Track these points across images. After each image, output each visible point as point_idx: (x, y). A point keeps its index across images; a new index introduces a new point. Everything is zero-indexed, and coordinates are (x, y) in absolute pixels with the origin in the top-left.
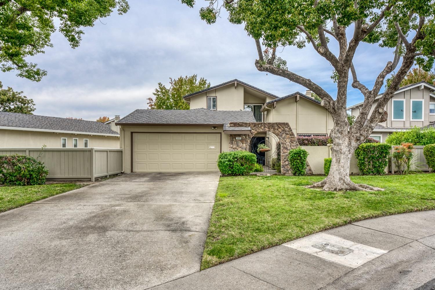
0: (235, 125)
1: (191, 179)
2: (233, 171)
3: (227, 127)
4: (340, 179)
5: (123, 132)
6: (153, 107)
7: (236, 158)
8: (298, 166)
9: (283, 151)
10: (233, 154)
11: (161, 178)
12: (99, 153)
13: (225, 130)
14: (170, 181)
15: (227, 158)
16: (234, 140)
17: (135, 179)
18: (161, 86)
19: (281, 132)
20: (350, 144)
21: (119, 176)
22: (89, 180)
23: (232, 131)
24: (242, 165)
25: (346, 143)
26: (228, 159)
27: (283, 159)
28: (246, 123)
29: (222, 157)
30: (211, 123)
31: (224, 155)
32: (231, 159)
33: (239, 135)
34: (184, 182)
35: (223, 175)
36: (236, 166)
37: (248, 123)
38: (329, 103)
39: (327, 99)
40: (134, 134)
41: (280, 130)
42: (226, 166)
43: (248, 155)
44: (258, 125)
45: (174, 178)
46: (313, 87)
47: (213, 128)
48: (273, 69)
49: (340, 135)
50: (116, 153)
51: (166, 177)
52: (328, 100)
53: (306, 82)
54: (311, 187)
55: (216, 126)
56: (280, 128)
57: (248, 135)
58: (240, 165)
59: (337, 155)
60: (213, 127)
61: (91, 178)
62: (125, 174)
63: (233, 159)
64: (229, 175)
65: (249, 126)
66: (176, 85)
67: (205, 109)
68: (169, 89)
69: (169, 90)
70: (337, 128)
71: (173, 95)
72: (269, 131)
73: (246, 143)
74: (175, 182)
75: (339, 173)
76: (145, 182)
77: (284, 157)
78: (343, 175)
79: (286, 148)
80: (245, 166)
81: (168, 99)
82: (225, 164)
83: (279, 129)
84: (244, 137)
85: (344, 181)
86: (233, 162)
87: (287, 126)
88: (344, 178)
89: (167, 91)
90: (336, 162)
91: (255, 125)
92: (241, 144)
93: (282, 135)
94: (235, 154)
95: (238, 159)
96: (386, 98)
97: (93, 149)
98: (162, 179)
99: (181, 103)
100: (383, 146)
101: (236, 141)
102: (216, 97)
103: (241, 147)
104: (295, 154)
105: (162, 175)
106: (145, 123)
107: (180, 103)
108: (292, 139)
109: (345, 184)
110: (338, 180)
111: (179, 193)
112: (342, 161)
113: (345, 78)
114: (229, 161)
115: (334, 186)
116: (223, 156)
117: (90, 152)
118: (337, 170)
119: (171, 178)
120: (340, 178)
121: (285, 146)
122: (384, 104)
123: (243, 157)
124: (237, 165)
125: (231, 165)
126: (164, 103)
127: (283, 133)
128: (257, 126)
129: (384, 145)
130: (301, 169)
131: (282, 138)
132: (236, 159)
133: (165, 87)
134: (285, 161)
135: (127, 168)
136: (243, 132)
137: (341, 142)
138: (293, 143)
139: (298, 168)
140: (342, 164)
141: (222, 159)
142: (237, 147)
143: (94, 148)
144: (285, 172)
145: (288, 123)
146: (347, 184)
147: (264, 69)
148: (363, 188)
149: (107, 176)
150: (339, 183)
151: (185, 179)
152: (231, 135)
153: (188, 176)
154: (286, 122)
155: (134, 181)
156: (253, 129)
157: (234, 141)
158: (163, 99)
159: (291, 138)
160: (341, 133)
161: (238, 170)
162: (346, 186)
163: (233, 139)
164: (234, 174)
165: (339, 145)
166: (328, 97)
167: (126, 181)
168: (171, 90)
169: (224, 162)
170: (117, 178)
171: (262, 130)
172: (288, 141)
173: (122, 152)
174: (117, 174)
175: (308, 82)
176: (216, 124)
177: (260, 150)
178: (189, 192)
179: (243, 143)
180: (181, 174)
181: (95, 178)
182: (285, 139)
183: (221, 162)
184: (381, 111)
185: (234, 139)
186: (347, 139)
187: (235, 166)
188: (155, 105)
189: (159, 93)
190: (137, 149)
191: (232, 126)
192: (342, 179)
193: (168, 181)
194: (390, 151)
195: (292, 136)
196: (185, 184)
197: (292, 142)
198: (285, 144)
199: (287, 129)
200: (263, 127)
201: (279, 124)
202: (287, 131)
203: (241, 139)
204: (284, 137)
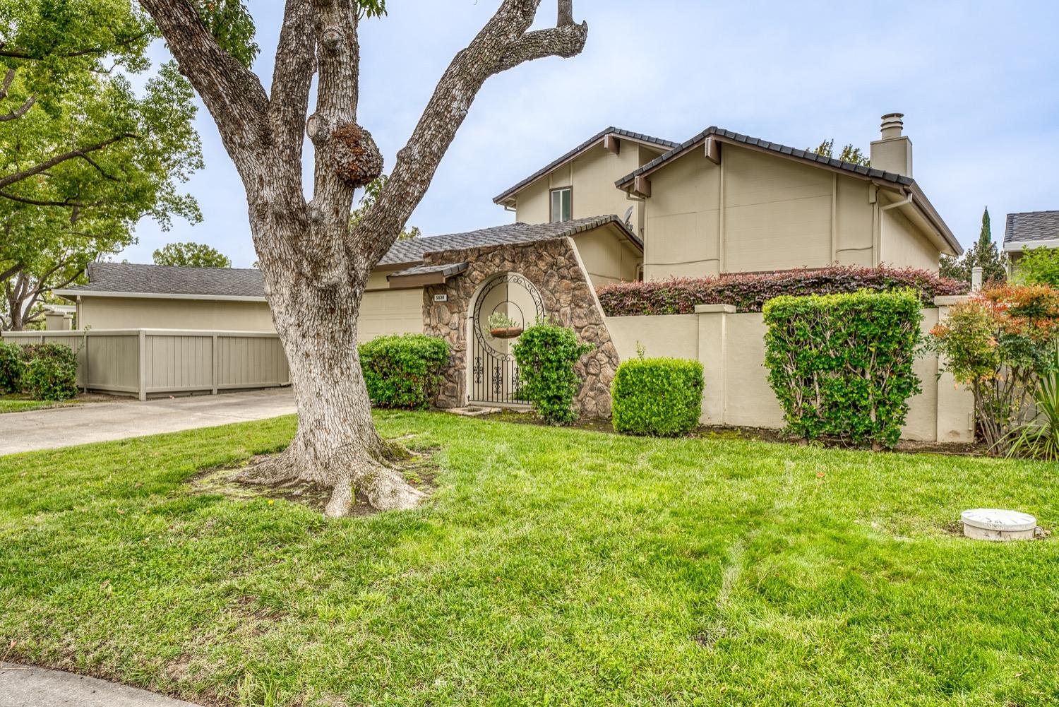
0: (433, 258)
16: (433, 303)
19: (545, 273)
28: (459, 252)
33: (442, 288)
37: (462, 251)
41: (542, 265)
44: (487, 254)
56: (542, 258)
61: (140, 394)
65: (466, 258)
72: (514, 270)
73: (460, 312)
83: (541, 263)
84: (454, 293)
87: (563, 250)
91: (480, 255)
92: (446, 315)
93: (548, 281)
101: (437, 306)
102: (571, 187)
103: (447, 324)
108: (576, 292)
127: (552, 275)
128: (484, 257)
131: (548, 293)
136: (428, 277)
138: (579, 307)
142: (440, 325)
145: (567, 239)
152: (427, 288)
154: (559, 238)
156: (475, 269)
157: (432, 308)
159: (575, 288)
163: (430, 298)
171: (497, 270)
172: (565, 298)
174: (262, 389)
179: (451, 313)
181: (150, 394)
182: (557, 295)
185: (432, 300)
191: (429, 263)
195: (577, 284)
197: (576, 303)
198: (557, 311)
199: (562, 260)
200: (497, 261)
201: (541, 246)
202: (563, 267)
203: (445, 299)
204: (555, 286)
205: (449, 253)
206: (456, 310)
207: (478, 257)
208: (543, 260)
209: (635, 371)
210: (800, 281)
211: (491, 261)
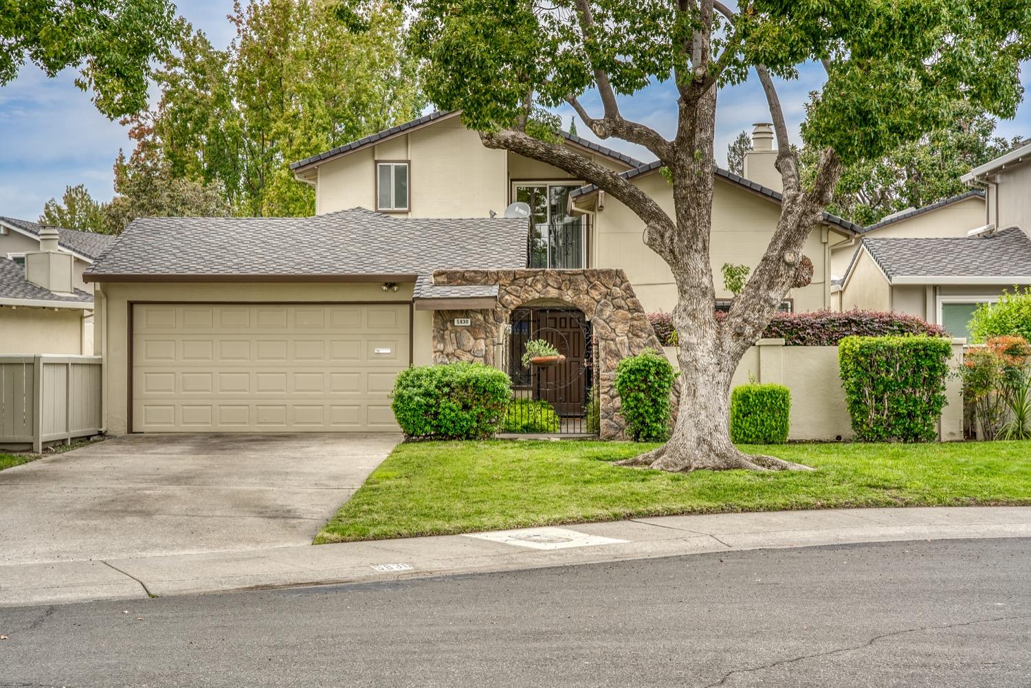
0: (451, 278)
1: (313, 449)
2: (437, 426)
3: (426, 289)
4: (701, 441)
5: (104, 301)
6: (149, 138)
7: (448, 385)
8: (641, 411)
9: (605, 363)
10: (439, 374)
11: (225, 447)
12: (51, 369)
13: (418, 298)
14: (252, 453)
15: (420, 387)
16: (450, 328)
17: (151, 448)
18: (188, 35)
19: (598, 302)
20: (719, 346)
21: (95, 441)
22: (28, 447)
23: (438, 301)
24: (466, 407)
25: (709, 342)
26: (422, 390)
27: (606, 390)
28: (486, 274)
29: (404, 383)
30: (378, 273)
31: (414, 376)
32: (432, 388)
33: (465, 313)
34: (291, 455)
35: (411, 437)
36: (448, 411)
37: (491, 273)
38: (662, 236)
39: (657, 226)
40: (136, 308)
41: (594, 293)
42: (415, 410)
43: (483, 376)
44: (525, 278)
45: (263, 447)
46: (624, 193)
47: (385, 288)
48: (521, 143)
49: (691, 323)
50: (86, 369)
51: (240, 445)
52: (659, 227)
53: (605, 178)
54: (625, 464)
55: (393, 281)
56: (594, 287)
57: (494, 312)
58: (461, 406)
59: (689, 376)
60: (386, 284)
61: (32, 443)
62: (110, 437)
63: (437, 387)
64: (428, 438)
65: (496, 281)
66: (258, 29)
67: (366, 212)
68: (224, 50)
69: (225, 57)
70: (682, 303)
71: (246, 80)
72: (560, 297)
73: (487, 337)
74: (267, 454)
75: (696, 425)
76: (182, 453)
77: (607, 383)
78: (706, 431)
79: (617, 355)
80: (476, 410)
81: (220, 100)
82: (413, 405)
83: (593, 291)
84: (480, 317)
85: (710, 445)
86: (437, 398)
87: (618, 281)
88: (709, 439)
89: (215, 62)
90: (689, 395)
91: (515, 279)
92: (469, 342)
93: (602, 310)
94: (444, 374)
95: (453, 390)
96: (801, 224)
97: (39, 358)
98: (230, 449)
99: (286, 121)
100: (920, 347)
101: (456, 331)
102: (409, 162)
103: (470, 351)
104: (631, 371)
105: (226, 440)
106: (174, 273)
107: (280, 123)
108: (635, 323)
109: (712, 455)
110: (694, 445)
111: (279, 473)
112: (702, 391)
113: (685, 177)
114: (427, 394)
115: (683, 459)
116: (409, 378)
117: (31, 367)
118: (690, 416)
119: (255, 447)
120: (699, 438)
121: (613, 347)
122: (798, 240)
123: (469, 381)
124: (450, 409)
125: (431, 406)
126: (203, 119)
127: (606, 305)
128: (522, 282)
129: (923, 344)
130: (651, 421)
131: (601, 322)
132: (446, 390)
133: (205, 42)
134: (613, 397)
135: (114, 419)
136: (475, 302)
137: (694, 340)
138: (638, 336)
139: (644, 418)
140: (702, 400)
141: (404, 388)
142: (459, 352)
143: (43, 355)
144: (612, 432)
145: (621, 271)
146: (717, 455)
147: (499, 142)
148: (764, 466)
149: (66, 440)
150: (697, 452)
151: (296, 448)
152: (438, 313)
153: (304, 443)
154: (614, 269)
155: (152, 451)
156: (509, 293)
157: (447, 332)
158: (197, 103)
159: (633, 319)
160: (693, 316)
161: (453, 422)
162: (717, 459)
163: (444, 323)
164: (442, 435)
165: (689, 347)
166: (659, 220)
167: (129, 452)
168: (235, 56)
169: (409, 397)
170: (91, 448)
171: (537, 296)
172: (621, 328)
173: (101, 365)
174: (88, 438)
175: (610, 178)
176: (395, 276)
177: (532, 359)
178: (304, 473)
179: (476, 339)
180: (284, 439)
181: (43, 443)
182: (613, 324)
183: (400, 397)
184: (789, 257)
185: (449, 325)
186: (711, 333)
187: (444, 409)
188: (159, 130)
189: (180, 71)
190: (147, 358)
191: (443, 284)
192: (704, 440)
193: (246, 453)
194: (948, 362)
195: (635, 314)
196: (294, 458)
197: (634, 332)
198: (612, 340)
199: (617, 291)
200: (539, 286)
201: (594, 276)
202: (619, 297)
203: (469, 324)
204: (610, 316)
205: (472, 274)
206: (483, 336)
207: (512, 281)
208: (596, 289)
209: (756, 395)
210: (834, 321)
211: (531, 286)
